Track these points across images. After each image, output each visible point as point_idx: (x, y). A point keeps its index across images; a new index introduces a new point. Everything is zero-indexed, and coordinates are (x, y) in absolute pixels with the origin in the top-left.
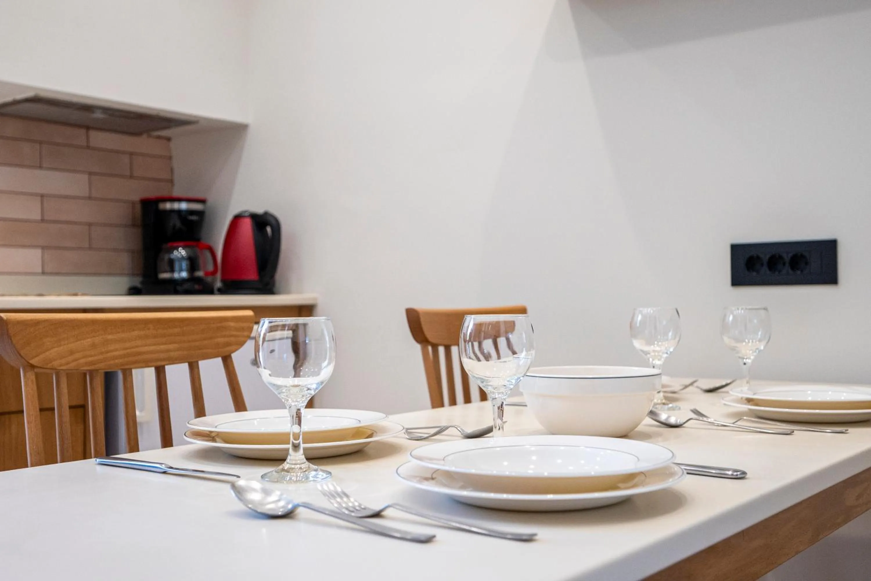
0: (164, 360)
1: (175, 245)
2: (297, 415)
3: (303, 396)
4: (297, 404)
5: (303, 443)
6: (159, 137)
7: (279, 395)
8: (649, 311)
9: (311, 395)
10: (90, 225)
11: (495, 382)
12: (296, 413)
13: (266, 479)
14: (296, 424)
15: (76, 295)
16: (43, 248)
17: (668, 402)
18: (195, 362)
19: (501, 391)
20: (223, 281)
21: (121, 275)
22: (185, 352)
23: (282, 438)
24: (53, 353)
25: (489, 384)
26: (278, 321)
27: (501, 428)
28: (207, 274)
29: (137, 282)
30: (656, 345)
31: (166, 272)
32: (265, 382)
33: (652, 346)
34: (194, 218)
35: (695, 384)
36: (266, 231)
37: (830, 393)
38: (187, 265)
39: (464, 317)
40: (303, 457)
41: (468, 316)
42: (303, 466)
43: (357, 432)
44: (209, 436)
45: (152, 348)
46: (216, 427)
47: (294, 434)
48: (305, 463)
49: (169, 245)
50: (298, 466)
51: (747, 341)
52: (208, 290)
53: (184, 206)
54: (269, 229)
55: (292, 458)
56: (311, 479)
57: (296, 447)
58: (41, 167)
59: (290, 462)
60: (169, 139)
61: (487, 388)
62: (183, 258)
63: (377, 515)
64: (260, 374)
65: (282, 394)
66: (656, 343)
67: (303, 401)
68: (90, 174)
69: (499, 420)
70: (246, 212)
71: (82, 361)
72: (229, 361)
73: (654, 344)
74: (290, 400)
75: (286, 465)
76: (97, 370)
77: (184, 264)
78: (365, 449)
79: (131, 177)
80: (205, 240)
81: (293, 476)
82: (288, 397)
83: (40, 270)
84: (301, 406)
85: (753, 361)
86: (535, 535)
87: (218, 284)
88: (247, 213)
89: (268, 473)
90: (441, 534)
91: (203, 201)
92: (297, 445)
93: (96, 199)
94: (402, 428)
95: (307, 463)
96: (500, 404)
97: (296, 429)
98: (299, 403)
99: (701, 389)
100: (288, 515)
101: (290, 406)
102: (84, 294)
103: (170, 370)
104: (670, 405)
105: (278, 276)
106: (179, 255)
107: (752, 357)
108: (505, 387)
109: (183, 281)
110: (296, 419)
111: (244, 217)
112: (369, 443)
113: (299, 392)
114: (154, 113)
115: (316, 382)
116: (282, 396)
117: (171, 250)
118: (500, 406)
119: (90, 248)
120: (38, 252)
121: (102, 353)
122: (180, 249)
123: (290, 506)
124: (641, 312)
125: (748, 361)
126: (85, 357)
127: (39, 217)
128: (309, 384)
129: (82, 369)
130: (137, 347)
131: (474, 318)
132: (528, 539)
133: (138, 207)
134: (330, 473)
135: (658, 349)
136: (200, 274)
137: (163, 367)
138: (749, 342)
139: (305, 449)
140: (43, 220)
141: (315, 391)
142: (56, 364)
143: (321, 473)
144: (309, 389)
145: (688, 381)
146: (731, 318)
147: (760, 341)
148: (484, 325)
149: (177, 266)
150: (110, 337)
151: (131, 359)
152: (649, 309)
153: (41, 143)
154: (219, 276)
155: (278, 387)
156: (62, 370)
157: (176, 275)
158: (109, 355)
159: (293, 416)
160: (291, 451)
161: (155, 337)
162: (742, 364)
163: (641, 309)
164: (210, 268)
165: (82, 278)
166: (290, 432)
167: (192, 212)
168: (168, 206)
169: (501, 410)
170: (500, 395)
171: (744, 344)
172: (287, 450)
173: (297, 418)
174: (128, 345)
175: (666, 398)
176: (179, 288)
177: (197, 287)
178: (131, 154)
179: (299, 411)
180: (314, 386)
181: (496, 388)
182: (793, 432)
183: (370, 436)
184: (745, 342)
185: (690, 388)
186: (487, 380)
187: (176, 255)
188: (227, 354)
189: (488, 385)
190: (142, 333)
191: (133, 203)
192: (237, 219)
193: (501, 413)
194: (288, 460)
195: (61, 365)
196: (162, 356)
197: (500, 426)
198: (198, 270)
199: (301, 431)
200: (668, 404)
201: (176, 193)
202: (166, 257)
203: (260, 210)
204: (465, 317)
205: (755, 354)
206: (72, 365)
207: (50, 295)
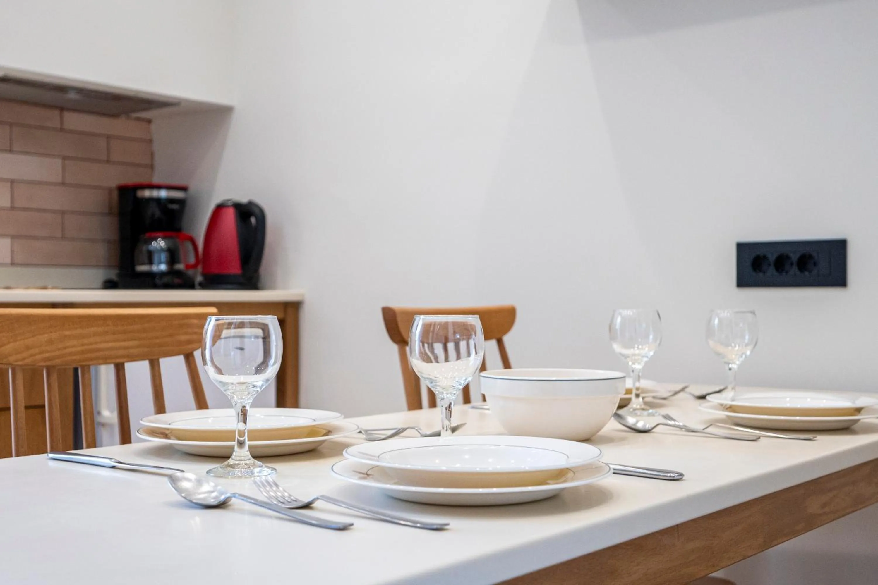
0: (123, 356)
1: (154, 235)
2: (242, 412)
3: (249, 393)
4: (243, 401)
5: (248, 441)
6: (138, 119)
7: (225, 393)
8: (627, 313)
9: (258, 392)
10: (63, 213)
11: (444, 383)
12: (242, 410)
13: (212, 475)
14: (241, 422)
15: (45, 288)
16: (13, 237)
17: (648, 408)
18: (155, 359)
19: (449, 392)
20: (204, 274)
21: (97, 266)
22: (146, 350)
23: (228, 435)
24: (9, 348)
25: (438, 384)
26: (225, 319)
27: (448, 429)
28: (188, 267)
29: (113, 274)
30: (636, 349)
31: (143, 264)
32: (212, 379)
33: (632, 350)
34: (175, 207)
35: (687, 390)
36: (251, 222)
37: (809, 400)
38: (166, 257)
39: (413, 318)
40: (248, 453)
41: (418, 316)
42: (248, 462)
43: (312, 431)
44: (164, 434)
45: (110, 345)
46: (170, 424)
47: (240, 431)
48: (250, 459)
49: (147, 235)
50: (243, 462)
51: (733, 345)
52: (189, 285)
53: (163, 194)
54: (253, 220)
55: (237, 454)
56: (256, 474)
57: (241, 444)
58: (11, 151)
59: (235, 459)
60: (149, 121)
61: (436, 388)
62: (162, 250)
63: (307, 506)
64: (206, 371)
65: (228, 391)
66: (636, 346)
67: (248, 398)
68: (64, 158)
69: (447, 421)
70: (228, 200)
71: (38, 357)
72: (191, 358)
73: (634, 348)
74: (235, 397)
75: (231, 461)
76: (54, 367)
77: (163, 256)
78: (319, 448)
79: (108, 161)
80: (186, 231)
81: (237, 472)
82: (234, 394)
83: (8, 260)
84: (246, 404)
85: (739, 367)
86: (447, 525)
87: (199, 278)
88: (230, 202)
89: (214, 468)
90: (359, 523)
91: (184, 189)
92: (242, 442)
93: (71, 185)
94: (357, 428)
95: (252, 459)
96: (447, 405)
97: (241, 426)
98: (244, 400)
99: (693, 395)
100: (221, 505)
101: (236, 403)
102: (54, 288)
103: (129, 367)
104: (651, 411)
105: (263, 270)
106: (158, 247)
107: (738, 362)
108: (453, 387)
109: (162, 274)
110: (241, 417)
111: (228, 206)
112: (323, 442)
113: (244, 389)
114: (132, 94)
115: (262, 379)
116: (228, 393)
117: (149, 241)
118: (447, 407)
119: (63, 238)
120: (7, 242)
121: (59, 349)
122: (159, 239)
123: (222, 498)
124: (620, 314)
125: (734, 366)
126: (41, 353)
127: (8, 204)
128: (255, 382)
129: (37, 364)
130: (96, 343)
131: (423, 319)
132: (439, 529)
133: (115, 195)
134: (275, 469)
135: (637, 352)
136: (180, 266)
137: (122, 365)
138: (735, 346)
139: (250, 447)
140: (12, 208)
141: (261, 388)
142: (12, 359)
143: (266, 469)
144: (255, 386)
145: (678, 387)
146: (716, 321)
147: (747, 345)
148: (432, 326)
149: (156, 258)
150: (67, 333)
151: (89, 355)
152: (629, 311)
153: (11, 125)
154: (200, 269)
155: (224, 384)
156: (18, 365)
157: (155, 268)
158: (67, 351)
159: (238, 414)
160: (236, 447)
161: (114, 334)
162: (727, 368)
163: (621, 311)
164: (192, 260)
165: (52, 271)
166: (236, 429)
167: (172, 201)
168: (147, 193)
169: (449, 410)
170: (448, 396)
171: (730, 348)
172: (232, 448)
173: (243, 416)
174: (86, 341)
175: (646, 403)
176: (158, 281)
177: (177, 281)
178: (109, 137)
179: (244, 408)
180: (260, 384)
181: (444, 388)
182: (759, 438)
183: (326, 434)
184: (731, 346)
185: (681, 395)
186: (436, 380)
187: (155, 247)
188: (189, 351)
189: (436, 385)
190: (100, 329)
191: (110, 190)
192: (220, 208)
193: (449, 414)
194: (233, 457)
195: (16, 361)
196: (121, 352)
197: (448, 427)
198: (179, 262)
199: (246, 428)
200: (648, 410)
201: (156, 180)
202: (144, 248)
203: (244, 199)
204: (415, 317)
205: (741, 359)
206: (29, 361)
207: (17, 288)
